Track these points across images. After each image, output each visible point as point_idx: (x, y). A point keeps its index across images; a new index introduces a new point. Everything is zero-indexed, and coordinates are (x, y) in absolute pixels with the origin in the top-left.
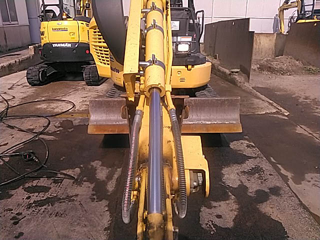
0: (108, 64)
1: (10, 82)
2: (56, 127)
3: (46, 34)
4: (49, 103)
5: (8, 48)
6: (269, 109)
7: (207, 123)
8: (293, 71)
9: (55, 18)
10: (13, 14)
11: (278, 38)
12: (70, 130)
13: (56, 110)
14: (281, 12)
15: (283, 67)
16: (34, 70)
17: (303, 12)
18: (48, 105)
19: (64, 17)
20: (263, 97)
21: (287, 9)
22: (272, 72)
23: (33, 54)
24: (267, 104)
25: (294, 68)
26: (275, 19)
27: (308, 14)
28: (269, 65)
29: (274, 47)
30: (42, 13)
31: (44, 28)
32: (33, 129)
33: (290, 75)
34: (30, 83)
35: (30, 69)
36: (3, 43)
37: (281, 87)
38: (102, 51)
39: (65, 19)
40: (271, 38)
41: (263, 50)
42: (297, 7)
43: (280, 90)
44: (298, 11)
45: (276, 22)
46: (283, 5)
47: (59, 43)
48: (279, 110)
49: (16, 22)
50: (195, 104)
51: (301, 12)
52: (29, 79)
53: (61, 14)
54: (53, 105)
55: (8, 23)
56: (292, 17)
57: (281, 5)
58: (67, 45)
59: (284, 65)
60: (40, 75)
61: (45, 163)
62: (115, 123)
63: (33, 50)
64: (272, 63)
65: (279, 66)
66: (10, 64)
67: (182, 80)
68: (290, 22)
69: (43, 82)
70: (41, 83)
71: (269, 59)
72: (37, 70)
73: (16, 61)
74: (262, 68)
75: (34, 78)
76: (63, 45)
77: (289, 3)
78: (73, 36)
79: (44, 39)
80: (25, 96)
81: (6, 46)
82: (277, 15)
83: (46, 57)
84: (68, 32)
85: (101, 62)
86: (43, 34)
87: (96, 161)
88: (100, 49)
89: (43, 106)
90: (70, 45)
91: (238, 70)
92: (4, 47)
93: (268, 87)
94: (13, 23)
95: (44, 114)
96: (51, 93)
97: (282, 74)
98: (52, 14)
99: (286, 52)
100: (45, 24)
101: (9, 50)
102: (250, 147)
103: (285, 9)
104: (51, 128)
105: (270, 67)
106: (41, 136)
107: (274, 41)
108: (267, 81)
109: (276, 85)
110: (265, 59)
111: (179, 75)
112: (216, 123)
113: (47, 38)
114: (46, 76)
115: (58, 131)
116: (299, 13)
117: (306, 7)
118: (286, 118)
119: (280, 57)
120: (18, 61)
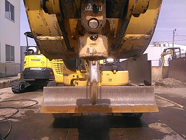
0: (62, 74)
1: (2, 91)
2: (21, 114)
3: (27, 63)
4: (22, 101)
5: (6, 76)
6: (169, 104)
7: (132, 105)
8: (177, 86)
9: (33, 53)
10: (12, 57)
11: (163, 69)
12: (31, 116)
13: (25, 105)
14: (163, 57)
15: (170, 83)
16: (17, 83)
17: (175, 56)
18: (21, 102)
19: (39, 53)
20: (163, 98)
21: (166, 55)
22: (164, 86)
23: (20, 78)
24: (166, 102)
25: (177, 84)
26: (159, 60)
27: (178, 56)
28: (162, 83)
29: (162, 74)
30: (26, 51)
31: (26, 59)
32: (5, 115)
33: (175, 88)
34: (13, 92)
35: (15, 83)
36: (4, 72)
37: (173, 93)
38: (59, 68)
39: (40, 54)
40: (159, 69)
41: (155, 76)
42: (171, 53)
43: (172, 95)
44: (172, 56)
45: (160, 62)
46: (163, 53)
47: (34, 68)
48: (175, 104)
49: (14, 62)
50: (121, 90)
51: (174, 56)
52: (13, 88)
53: (37, 52)
54: (24, 103)
55: (9, 62)
56: (169, 59)
57: (162, 53)
58: (39, 69)
59: (170, 82)
60: (20, 86)
61: (5, 138)
62: (61, 105)
63: (20, 76)
64: (163, 82)
65: (167, 83)
66: (4, 82)
67: (110, 80)
68: (169, 61)
69: (22, 91)
70: (20, 92)
71: (160, 79)
72: (19, 83)
73: (8, 81)
74: (157, 84)
75: (16, 88)
76: (37, 69)
77: (166, 52)
78: (43, 64)
79: (26, 65)
80: (8, 97)
81: (6, 74)
82: (160, 58)
83: (25, 76)
84: (40, 61)
85: (58, 73)
86: (25, 63)
87: (46, 137)
88: (59, 69)
89: (18, 103)
90: (41, 69)
91: (144, 84)
92: (4, 75)
93: (164, 93)
94: (11, 62)
95: (16, 107)
96: (24, 97)
97: (170, 88)
98: (32, 52)
99: (170, 76)
100: (27, 57)
101: (7, 76)
102: (164, 127)
103: (165, 55)
104: (19, 115)
105: (162, 84)
106: (9, 120)
107: (161, 71)
108: (162, 91)
109: (168, 92)
110: (159, 79)
111: (108, 77)
112: (138, 105)
113: (27, 65)
114: (24, 88)
115: (22, 117)
116: (173, 56)
117: (176, 53)
118: (183, 109)
119: (167, 78)
120: (10, 81)
